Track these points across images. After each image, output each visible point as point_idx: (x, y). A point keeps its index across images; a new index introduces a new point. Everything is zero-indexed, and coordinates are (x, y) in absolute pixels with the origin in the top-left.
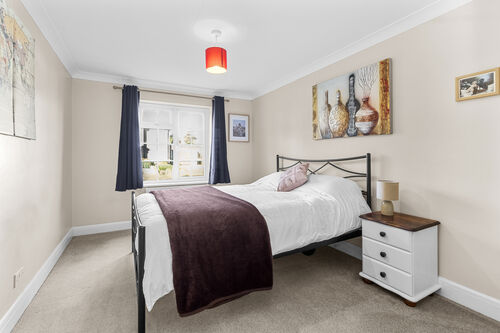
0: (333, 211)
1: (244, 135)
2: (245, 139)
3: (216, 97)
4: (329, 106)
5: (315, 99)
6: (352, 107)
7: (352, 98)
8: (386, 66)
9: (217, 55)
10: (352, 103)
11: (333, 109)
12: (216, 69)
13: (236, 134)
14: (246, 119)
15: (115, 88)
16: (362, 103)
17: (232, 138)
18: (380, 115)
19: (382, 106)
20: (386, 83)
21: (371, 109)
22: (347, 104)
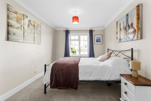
0: (108, 70)
1: (100, 42)
2: (101, 43)
3: (90, 30)
4: (121, 29)
5: (117, 27)
6: (127, 28)
7: (127, 25)
8: (139, 8)
9: (76, 18)
10: (127, 27)
11: (122, 30)
12: (76, 23)
13: (97, 41)
14: (101, 36)
15: (64, 31)
16: (130, 26)
17: (96, 43)
18: (137, 31)
19: (137, 26)
20: (139, 15)
21: (134, 28)
22: (126, 27)
